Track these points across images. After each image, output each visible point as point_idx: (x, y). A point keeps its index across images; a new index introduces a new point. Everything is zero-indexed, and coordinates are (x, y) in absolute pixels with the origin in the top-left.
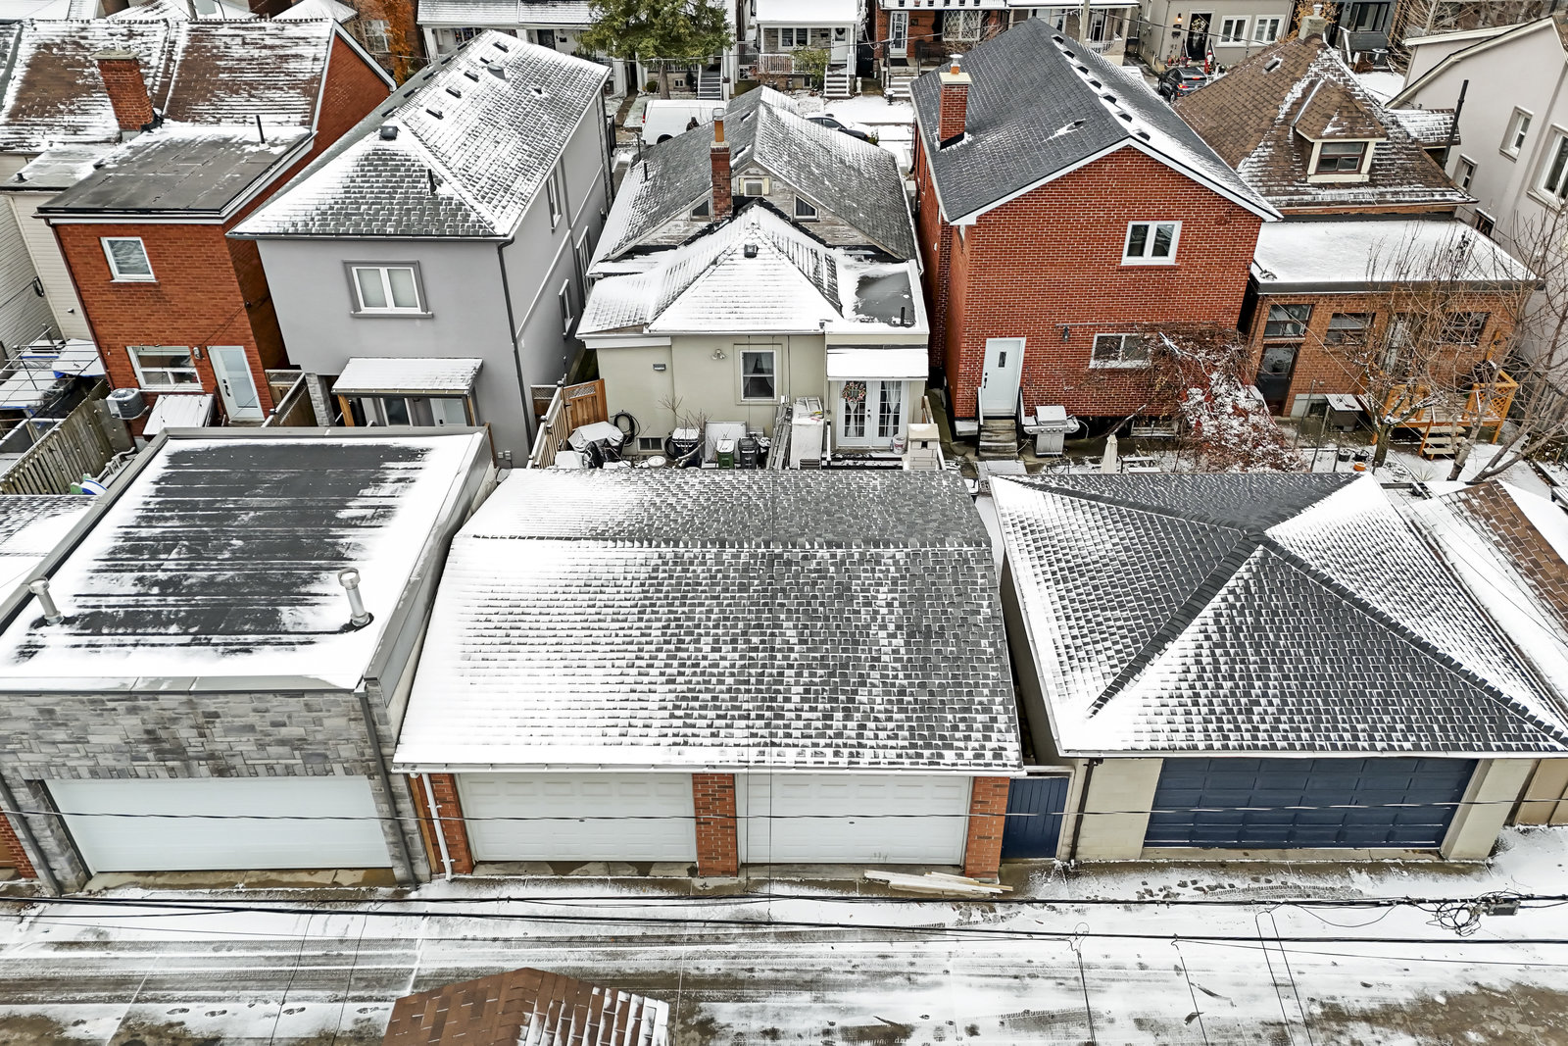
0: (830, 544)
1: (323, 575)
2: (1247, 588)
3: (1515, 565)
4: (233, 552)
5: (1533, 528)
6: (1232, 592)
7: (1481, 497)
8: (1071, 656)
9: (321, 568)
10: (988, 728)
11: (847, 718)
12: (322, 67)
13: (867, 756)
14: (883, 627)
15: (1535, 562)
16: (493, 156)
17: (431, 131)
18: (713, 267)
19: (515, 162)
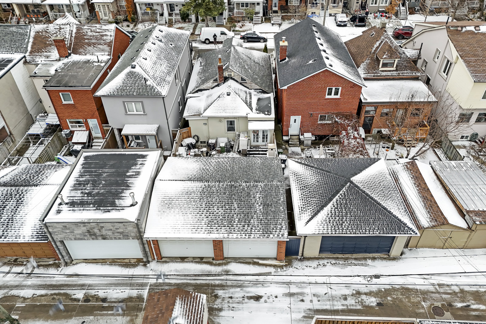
0: (246, 182)
1: (125, 191)
2: (344, 194)
3: (415, 184)
4: (103, 185)
5: (420, 174)
6: (341, 195)
7: (410, 165)
8: (303, 210)
9: (124, 189)
10: (281, 229)
11: (248, 227)
12: (112, 38)
13: (253, 235)
14: (258, 204)
15: (419, 183)
16: (161, 70)
17: (144, 65)
18: (219, 98)
19: (166, 70)
